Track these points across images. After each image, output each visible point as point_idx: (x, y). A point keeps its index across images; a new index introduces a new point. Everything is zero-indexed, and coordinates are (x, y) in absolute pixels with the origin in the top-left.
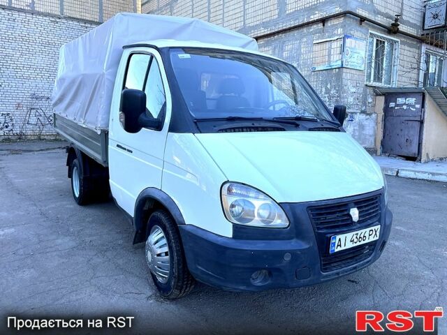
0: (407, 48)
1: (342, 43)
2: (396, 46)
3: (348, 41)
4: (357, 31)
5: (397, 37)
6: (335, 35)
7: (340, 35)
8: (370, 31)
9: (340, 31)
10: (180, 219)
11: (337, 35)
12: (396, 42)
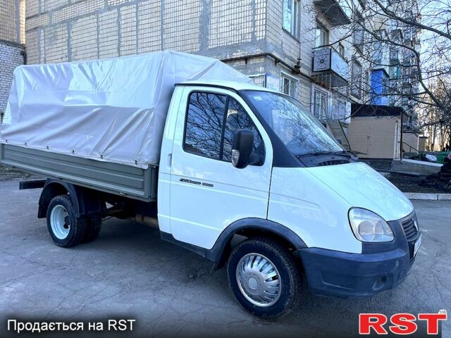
0: (304, 86)
1: (264, 80)
2: (296, 84)
3: (268, 78)
4: (273, 70)
5: (298, 77)
6: (257, 72)
7: (262, 73)
8: (281, 71)
9: (261, 69)
10: (301, 244)
11: (259, 73)
12: (297, 81)
